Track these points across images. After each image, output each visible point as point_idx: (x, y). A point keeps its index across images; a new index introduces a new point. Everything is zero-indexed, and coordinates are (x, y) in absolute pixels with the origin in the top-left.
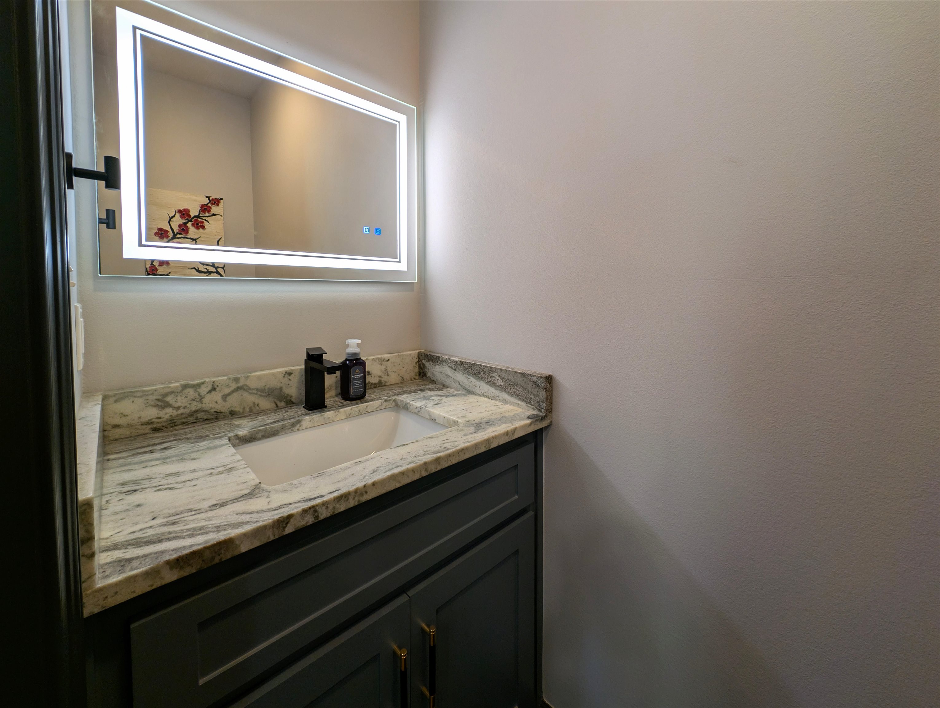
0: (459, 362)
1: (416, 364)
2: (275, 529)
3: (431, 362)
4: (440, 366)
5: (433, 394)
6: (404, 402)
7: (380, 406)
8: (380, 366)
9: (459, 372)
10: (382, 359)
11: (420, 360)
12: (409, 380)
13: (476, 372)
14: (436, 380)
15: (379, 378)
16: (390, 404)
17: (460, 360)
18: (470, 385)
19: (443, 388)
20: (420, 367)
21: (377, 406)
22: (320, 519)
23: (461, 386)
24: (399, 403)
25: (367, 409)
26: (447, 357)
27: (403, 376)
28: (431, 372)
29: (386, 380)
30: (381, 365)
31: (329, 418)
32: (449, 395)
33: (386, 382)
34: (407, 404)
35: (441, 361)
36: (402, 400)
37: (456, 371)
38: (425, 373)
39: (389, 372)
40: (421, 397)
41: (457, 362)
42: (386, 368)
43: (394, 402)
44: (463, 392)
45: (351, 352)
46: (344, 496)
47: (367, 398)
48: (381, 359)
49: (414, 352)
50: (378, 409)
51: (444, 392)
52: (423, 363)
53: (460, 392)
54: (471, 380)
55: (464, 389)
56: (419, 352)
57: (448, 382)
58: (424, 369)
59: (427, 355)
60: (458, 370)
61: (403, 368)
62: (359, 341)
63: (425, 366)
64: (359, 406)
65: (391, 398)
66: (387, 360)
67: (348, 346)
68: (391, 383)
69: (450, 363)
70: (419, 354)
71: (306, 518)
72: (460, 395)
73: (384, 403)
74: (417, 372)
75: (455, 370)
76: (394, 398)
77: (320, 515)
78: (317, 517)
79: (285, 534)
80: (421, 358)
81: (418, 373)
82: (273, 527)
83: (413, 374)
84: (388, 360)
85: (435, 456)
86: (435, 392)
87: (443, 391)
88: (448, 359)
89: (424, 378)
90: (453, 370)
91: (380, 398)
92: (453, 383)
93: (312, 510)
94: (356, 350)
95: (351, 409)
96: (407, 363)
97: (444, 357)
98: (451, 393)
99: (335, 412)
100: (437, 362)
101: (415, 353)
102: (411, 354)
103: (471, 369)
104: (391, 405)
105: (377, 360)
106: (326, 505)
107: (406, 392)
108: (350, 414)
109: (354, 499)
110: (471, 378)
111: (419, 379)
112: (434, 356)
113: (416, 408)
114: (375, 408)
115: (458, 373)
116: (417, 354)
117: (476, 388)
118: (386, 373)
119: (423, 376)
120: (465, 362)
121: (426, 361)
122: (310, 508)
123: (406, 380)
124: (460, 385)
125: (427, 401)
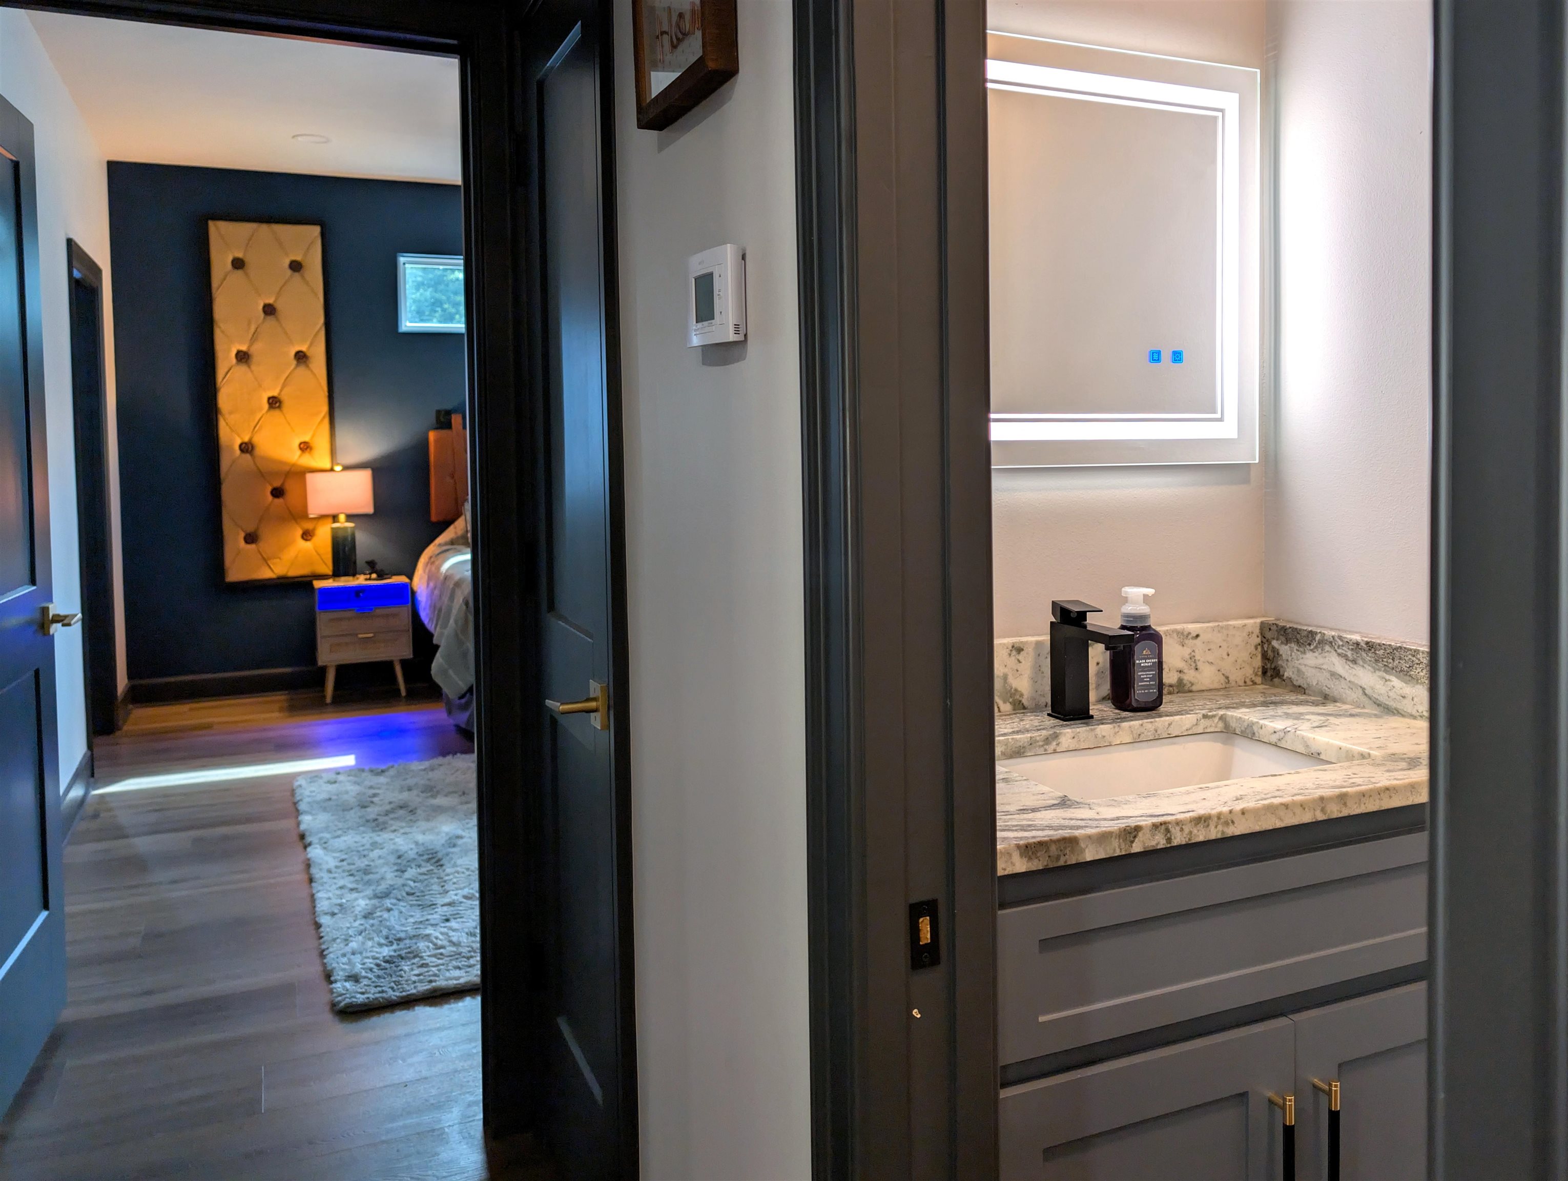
0: (1363, 644)
1: (1256, 649)
2: (1121, 841)
3: (1293, 645)
4: (1316, 654)
5: (1305, 711)
6: (1244, 721)
7: (1194, 725)
8: (1180, 647)
9: (1363, 666)
10: (1185, 633)
11: (1265, 640)
12: (1242, 683)
13: (1405, 666)
14: (1305, 686)
15: (1178, 673)
16: (1213, 725)
17: (1366, 639)
18: (1391, 694)
19: (1324, 701)
20: (1265, 656)
21: (1188, 726)
22: (1173, 844)
23: (1370, 698)
24: (1231, 724)
25: (1170, 729)
26: (1333, 633)
27: (1227, 674)
28: (1293, 667)
29: (1193, 680)
30: (1183, 646)
31: (1104, 737)
32: (1341, 713)
33: (1192, 684)
34: (1251, 725)
35: (1319, 643)
36: (1240, 717)
37: (1356, 663)
38: (1279, 670)
39: (1198, 663)
40: (1280, 714)
41: (1358, 644)
42: (1193, 654)
43: (1220, 722)
44: (1375, 711)
45: (1133, 612)
46: (1203, 820)
47: (1162, 708)
48: (1182, 633)
49: (1251, 621)
50: (1190, 733)
51: (1330, 708)
52: (1273, 648)
53: (1366, 711)
54: (1392, 683)
55: (1375, 703)
56: (1262, 623)
57: (1337, 688)
58: (1277, 662)
59: (1284, 629)
60: (1361, 663)
61: (1228, 655)
62: (1150, 591)
63: (1278, 654)
64: (1156, 721)
65: (1215, 713)
66: (1195, 635)
67: (1125, 600)
68: (1204, 688)
69: (1343, 646)
70: (1265, 628)
71: (1157, 837)
72: (1369, 716)
73: (1202, 720)
74: (1259, 668)
75: (1354, 662)
76: (1221, 712)
77: (1173, 838)
78: (1169, 840)
79: (1132, 852)
80: (1269, 635)
81: (1260, 670)
82: (1119, 836)
83: (1249, 672)
84: (1197, 636)
85: (1337, 791)
86: (1309, 707)
87: (1326, 708)
88: (1336, 638)
89: (1276, 680)
90: (1348, 663)
91: (1192, 710)
92: (1349, 692)
93: (1163, 827)
94: (1143, 609)
95: (1142, 725)
96: (1237, 646)
97: (1326, 632)
98: (1346, 710)
99: (1114, 727)
100: (1310, 644)
101: (1253, 623)
102: (1245, 625)
103: (1393, 659)
104: (1216, 727)
105: (1175, 635)
106: (1180, 826)
107: (1242, 705)
108: (1139, 735)
109: (1216, 827)
110: (1393, 678)
111: (1262, 684)
112: (1300, 630)
113: (1275, 732)
114: (1185, 728)
115: (1362, 669)
116: (1258, 625)
117: (1405, 701)
118: (1194, 665)
119: (1272, 677)
120: (1379, 645)
121: (1282, 643)
122: (1161, 824)
123: (1233, 684)
124: (1366, 694)
125: (1295, 722)
